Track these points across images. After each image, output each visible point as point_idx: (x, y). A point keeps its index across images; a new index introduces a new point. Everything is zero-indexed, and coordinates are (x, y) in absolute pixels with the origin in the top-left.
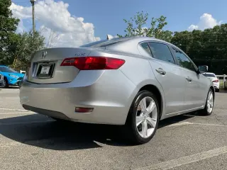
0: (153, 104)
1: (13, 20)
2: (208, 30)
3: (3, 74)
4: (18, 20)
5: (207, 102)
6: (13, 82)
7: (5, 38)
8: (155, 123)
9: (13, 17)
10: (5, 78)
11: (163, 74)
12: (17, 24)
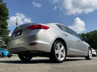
0: (63, 47)
1: (8, 30)
2: (88, 33)
3: (1, 52)
4: (10, 31)
5: (88, 53)
6: (6, 55)
7: (4, 37)
8: (65, 55)
9: (8, 29)
10: (2, 53)
11: (66, 36)
12: (10, 32)
